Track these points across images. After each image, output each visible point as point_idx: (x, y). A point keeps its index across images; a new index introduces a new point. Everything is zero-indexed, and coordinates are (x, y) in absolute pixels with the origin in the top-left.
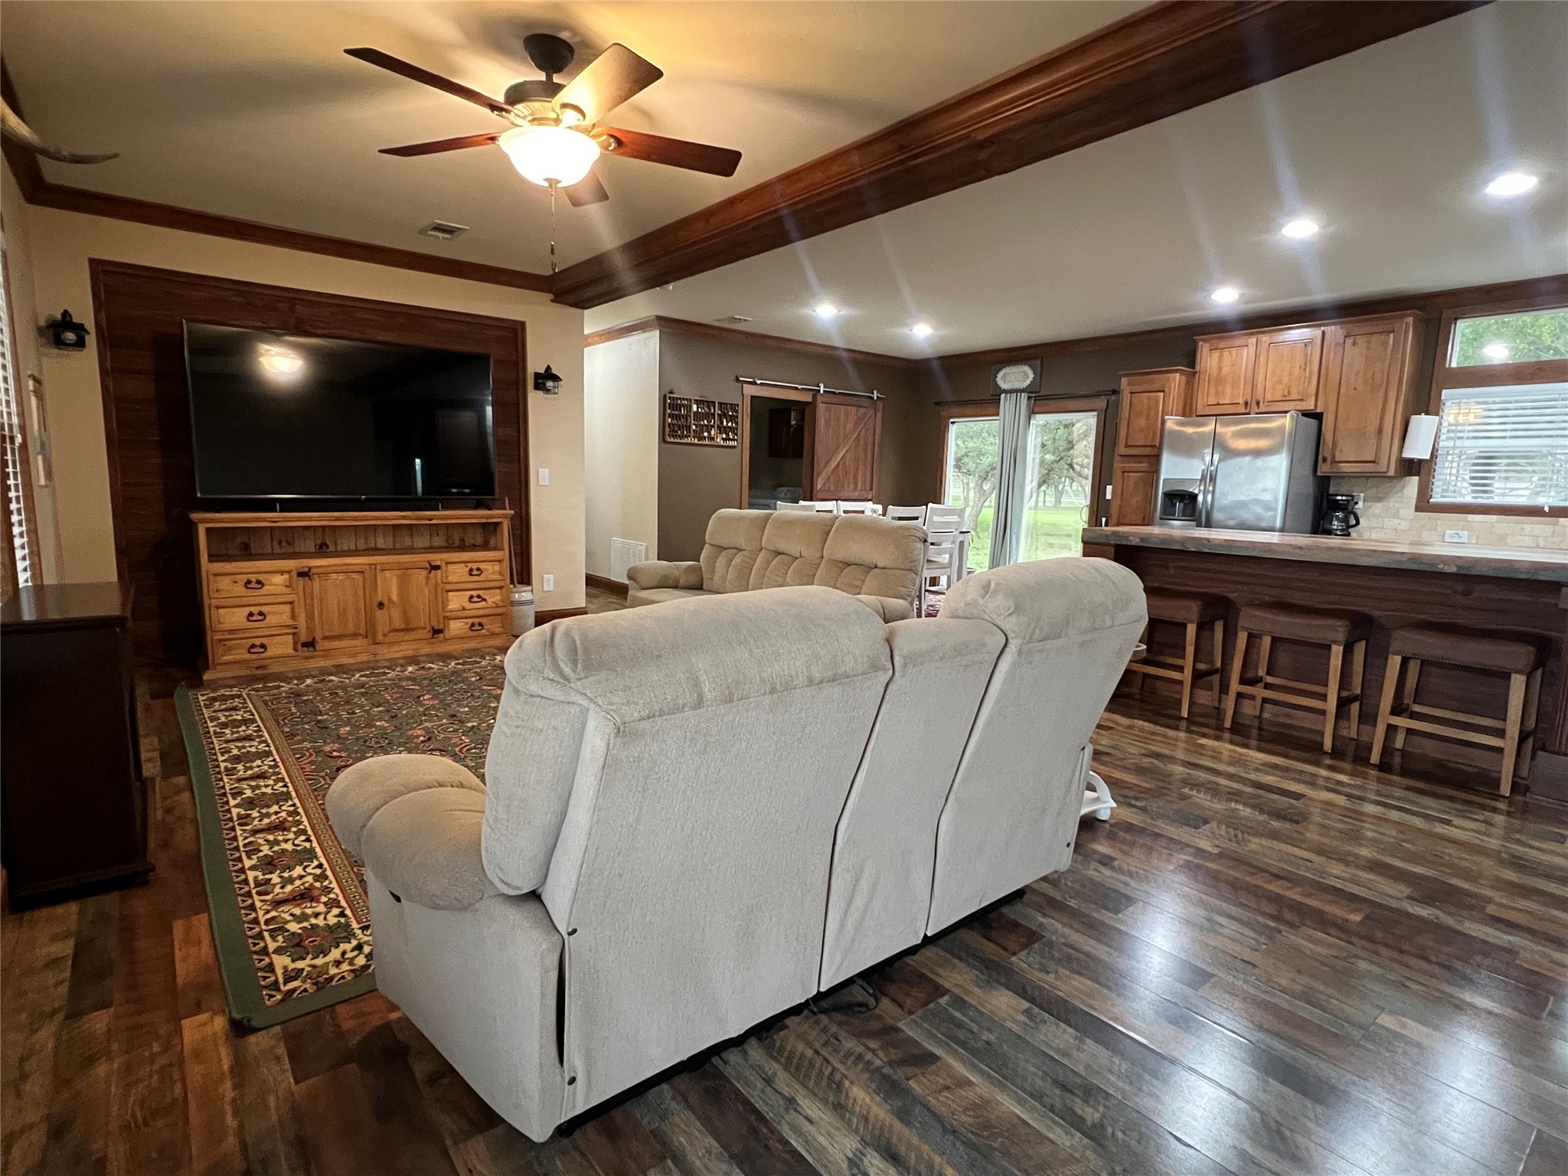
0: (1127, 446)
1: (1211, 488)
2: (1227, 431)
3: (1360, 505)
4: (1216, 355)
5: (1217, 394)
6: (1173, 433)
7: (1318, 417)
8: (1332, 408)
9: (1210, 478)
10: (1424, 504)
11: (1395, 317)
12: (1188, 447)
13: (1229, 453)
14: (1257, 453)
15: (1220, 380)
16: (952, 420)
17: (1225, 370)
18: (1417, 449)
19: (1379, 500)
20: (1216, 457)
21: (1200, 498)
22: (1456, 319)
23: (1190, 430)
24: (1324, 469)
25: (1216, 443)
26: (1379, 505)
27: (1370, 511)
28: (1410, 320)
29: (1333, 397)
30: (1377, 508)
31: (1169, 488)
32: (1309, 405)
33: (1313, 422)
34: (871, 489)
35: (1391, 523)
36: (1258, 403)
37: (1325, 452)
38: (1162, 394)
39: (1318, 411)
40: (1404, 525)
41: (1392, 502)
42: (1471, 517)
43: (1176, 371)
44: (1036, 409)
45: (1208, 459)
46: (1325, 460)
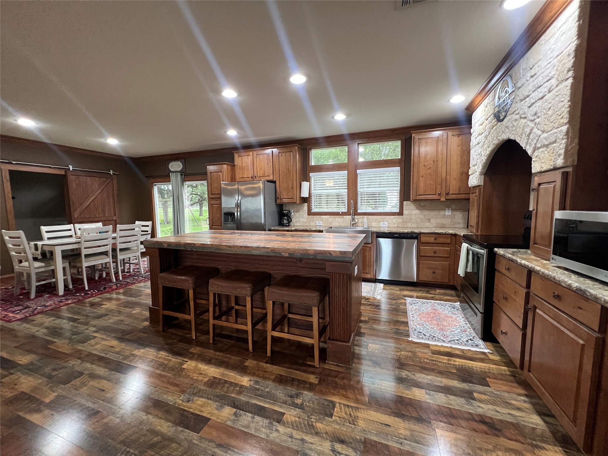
0: (212, 194)
1: (239, 210)
2: (242, 188)
3: (292, 214)
4: (240, 158)
5: (242, 174)
6: (224, 188)
7: (274, 182)
8: (278, 179)
9: (238, 205)
10: (310, 213)
11: (292, 147)
12: (231, 194)
13: (244, 196)
14: (253, 196)
15: (242, 168)
16: (154, 184)
17: (244, 165)
18: (305, 194)
19: (298, 212)
20: (240, 198)
21: (236, 214)
22: (311, 149)
23: (229, 187)
24: (278, 201)
25: (239, 192)
26: (298, 213)
27: (295, 216)
28: (296, 148)
29: (278, 176)
30: (297, 215)
31: (226, 211)
32: (271, 178)
33: (273, 184)
34: (115, 215)
35: (302, 220)
36: (256, 177)
37: (278, 195)
38: (221, 173)
39: (274, 180)
40: (305, 220)
41: (301, 213)
42: (322, 216)
43: (225, 164)
44: (185, 179)
45: (237, 198)
46: (278, 198)
